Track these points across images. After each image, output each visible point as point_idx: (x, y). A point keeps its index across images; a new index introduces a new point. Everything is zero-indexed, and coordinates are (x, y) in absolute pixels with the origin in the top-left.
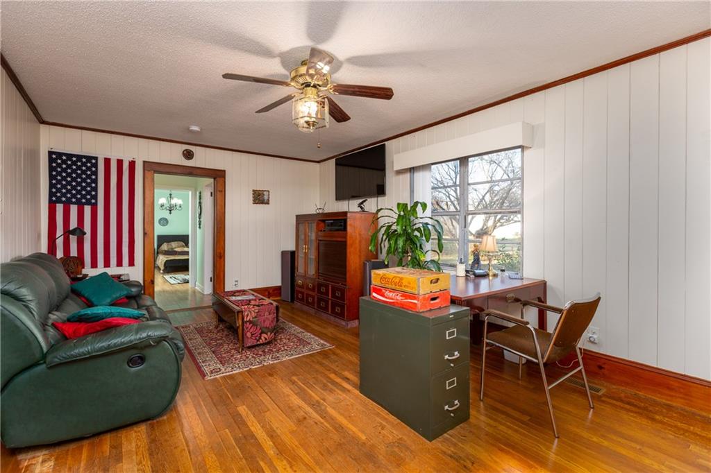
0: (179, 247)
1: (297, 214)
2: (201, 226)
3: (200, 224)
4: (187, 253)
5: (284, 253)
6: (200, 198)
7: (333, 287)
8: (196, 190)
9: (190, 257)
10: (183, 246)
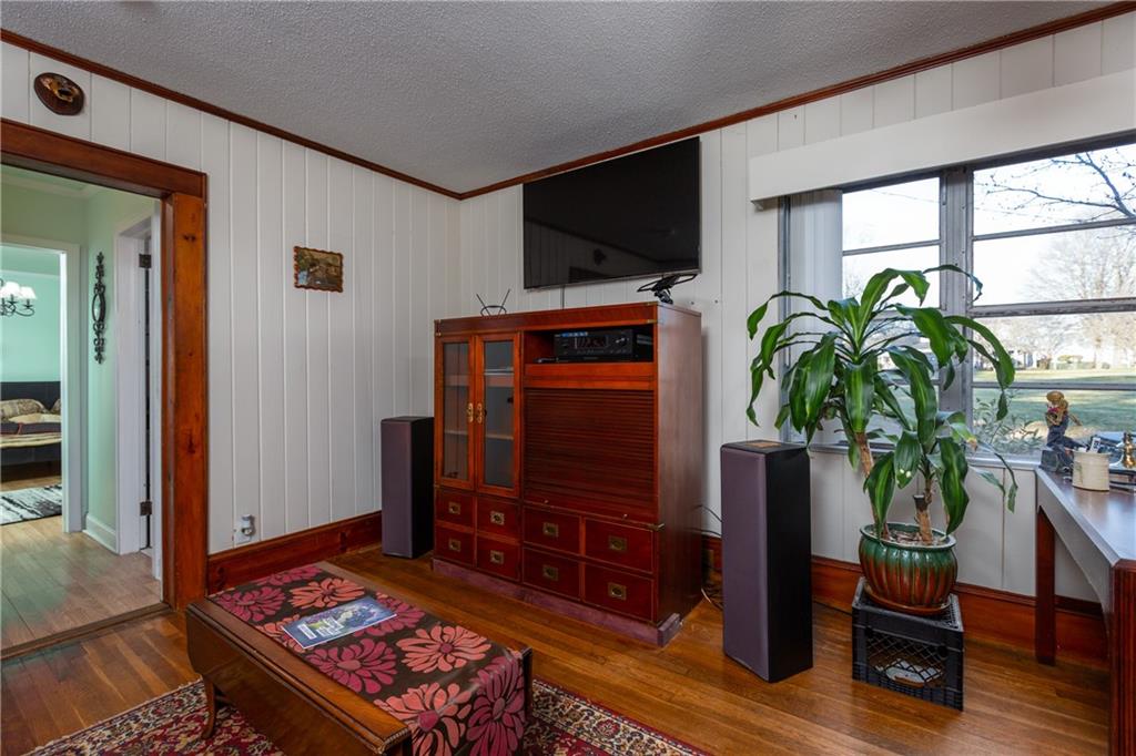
0: (23, 412)
1: (440, 318)
2: (105, 354)
3: (100, 349)
4: (55, 428)
5: (389, 427)
6: (100, 271)
7: (591, 526)
8: (84, 251)
9: (64, 439)
10: (39, 411)
